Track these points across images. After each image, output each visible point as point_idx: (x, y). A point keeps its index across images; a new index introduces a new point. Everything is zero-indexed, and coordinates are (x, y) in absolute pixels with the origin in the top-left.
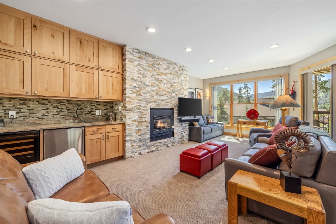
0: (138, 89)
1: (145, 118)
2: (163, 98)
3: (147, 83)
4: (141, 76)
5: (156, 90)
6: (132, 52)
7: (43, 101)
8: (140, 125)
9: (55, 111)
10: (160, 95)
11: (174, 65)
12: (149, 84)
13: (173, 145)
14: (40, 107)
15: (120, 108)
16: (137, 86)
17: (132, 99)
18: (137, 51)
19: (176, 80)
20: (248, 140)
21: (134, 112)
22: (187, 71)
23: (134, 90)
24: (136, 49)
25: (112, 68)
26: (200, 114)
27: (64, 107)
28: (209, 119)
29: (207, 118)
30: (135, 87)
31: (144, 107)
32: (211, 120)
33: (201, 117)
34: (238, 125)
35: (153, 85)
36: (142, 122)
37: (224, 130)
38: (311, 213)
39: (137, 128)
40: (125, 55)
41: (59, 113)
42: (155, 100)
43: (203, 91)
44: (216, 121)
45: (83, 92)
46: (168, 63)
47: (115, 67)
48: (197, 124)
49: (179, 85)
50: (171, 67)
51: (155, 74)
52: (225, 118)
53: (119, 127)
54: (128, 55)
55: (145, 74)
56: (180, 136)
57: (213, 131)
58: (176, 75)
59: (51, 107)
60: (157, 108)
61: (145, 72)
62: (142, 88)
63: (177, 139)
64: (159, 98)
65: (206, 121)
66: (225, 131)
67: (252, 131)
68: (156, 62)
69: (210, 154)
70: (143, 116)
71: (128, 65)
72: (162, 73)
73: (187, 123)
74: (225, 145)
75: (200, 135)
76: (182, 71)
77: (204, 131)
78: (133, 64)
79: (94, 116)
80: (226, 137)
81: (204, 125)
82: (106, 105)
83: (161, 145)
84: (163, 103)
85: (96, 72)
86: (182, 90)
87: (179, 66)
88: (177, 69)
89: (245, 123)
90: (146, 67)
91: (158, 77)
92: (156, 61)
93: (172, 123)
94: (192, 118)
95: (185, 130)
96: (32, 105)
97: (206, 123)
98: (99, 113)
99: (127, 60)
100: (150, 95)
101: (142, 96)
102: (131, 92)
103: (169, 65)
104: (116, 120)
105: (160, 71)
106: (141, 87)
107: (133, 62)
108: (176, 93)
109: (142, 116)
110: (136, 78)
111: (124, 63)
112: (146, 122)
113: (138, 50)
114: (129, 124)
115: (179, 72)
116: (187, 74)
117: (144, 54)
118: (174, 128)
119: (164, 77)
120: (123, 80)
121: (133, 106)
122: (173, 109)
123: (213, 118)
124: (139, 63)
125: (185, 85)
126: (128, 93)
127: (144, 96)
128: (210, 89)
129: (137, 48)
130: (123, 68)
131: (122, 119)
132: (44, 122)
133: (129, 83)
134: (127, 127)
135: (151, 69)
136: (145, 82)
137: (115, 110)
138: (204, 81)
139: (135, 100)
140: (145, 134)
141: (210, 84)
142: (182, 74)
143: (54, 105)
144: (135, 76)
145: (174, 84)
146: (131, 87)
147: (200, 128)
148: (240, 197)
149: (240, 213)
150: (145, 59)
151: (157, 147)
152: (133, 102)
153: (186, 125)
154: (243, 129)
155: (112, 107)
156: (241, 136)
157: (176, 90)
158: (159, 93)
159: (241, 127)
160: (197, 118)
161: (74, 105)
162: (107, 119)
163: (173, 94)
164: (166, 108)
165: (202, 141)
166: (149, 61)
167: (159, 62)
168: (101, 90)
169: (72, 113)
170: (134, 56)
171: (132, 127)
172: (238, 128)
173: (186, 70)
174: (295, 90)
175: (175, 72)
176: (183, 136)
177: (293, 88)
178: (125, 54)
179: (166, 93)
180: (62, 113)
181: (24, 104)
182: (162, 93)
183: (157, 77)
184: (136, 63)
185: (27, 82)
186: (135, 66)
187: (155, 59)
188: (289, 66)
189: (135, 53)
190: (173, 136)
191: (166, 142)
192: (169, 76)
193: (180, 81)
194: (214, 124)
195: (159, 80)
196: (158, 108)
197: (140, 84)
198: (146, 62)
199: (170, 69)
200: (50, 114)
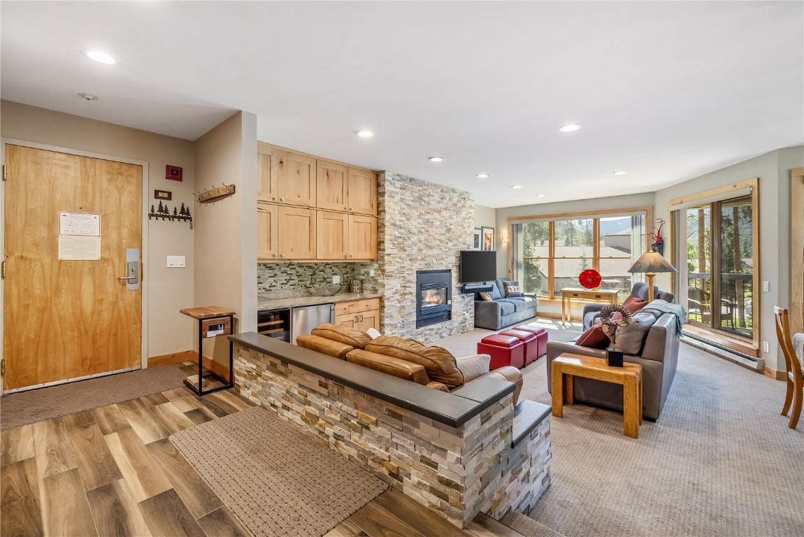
0: (400, 240)
1: (410, 287)
2: (435, 252)
3: (414, 230)
4: (404, 219)
5: (426, 240)
6: (392, 182)
8: (403, 299)
9: (283, 278)
10: (431, 248)
11: (452, 193)
12: (415, 231)
13: (450, 335)
15: (372, 273)
16: (400, 235)
17: (392, 258)
18: (399, 179)
19: (455, 219)
20: (581, 325)
21: (395, 278)
22: (473, 200)
23: (396, 242)
24: (398, 175)
25: (365, 210)
26: (492, 277)
27: (294, 272)
28: (508, 287)
29: (505, 285)
30: (396, 238)
31: (408, 270)
32: (513, 289)
33: (493, 283)
34: (563, 299)
35: (420, 232)
36: (406, 294)
37: (538, 307)
38: (626, 379)
39: (399, 305)
40: (381, 187)
41: (288, 281)
42: (423, 256)
43: (496, 231)
44: (522, 292)
46: (442, 191)
47: (368, 207)
48: (488, 298)
49: (459, 228)
50: (447, 196)
51: (423, 212)
52: (534, 280)
53: (375, 304)
54: (388, 187)
55: (409, 215)
56: (460, 319)
57: (517, 310)
58: (455, 211)
59: (279, 273)
60: (425, 270)
61: (409, 210)
62: (406, 238)
63: (456, 325)
64: (429, 253)
65: (502, 290)
66: (540, 309)
67: (588, 309)
68: (425, 192)
69: (521, 343)
70: (407, 285)
71: (388, 203)
72: (434, 210)
73: (471, 296)
74: (543, 330)
75: (496, 316)
76: (463, 202)
77: (502, 310)
78: (394, 200)
79: (329, 284)
80: (539, 320)
81: (499, 299)
82: (346, 267)
83: (433, 333)
84: (435, 262)
85: (345, 217)
86: (463, 236)
87: (459, 193)
88: (455, 200)
89: (576, 295)
90: (411, 203)
91: (428, 216)
92: (425, 190)
93: (448, 296)
94: (480, 285)
95: (469, 307)
97: (504, 294)
98: (336, 280)
99: (386, 195)
100: (416, 248)
101: (405, 251)
102: (392, 246)
103: (444, 194)
104: (362, 292)
105: (430, 207)
106: (404, 236)
107: (394, 197)
108: (455, 241)
110: (398, 223)
111: (380, 199)
112: (411, 293)
113: (400, 176)
114: (389, 299)
115: (459, 205)
116: (471, 207)
117: (408, 181)
118: (451, 305)
119: (437, 215)
120: (378, 228)
121: (394, 268)
122: (450, 271)
123: (516, 284)
124: (402, 196)
125: (469, 227)
126: (388, 247)
127: (409, 250)
128: (509, 228)
129: (400, 173)
130: (378, 207)
131: (377, 290)
132: (271, 295)
133: (389, 232)
134: (386, 303)
135: (418, 204)
136: (410, 227)
137: (360, 274)
138: (498, 212)
139: (396, 258)
140: (410, 314)
141: (509, 219)
142: (463, 206)
143: (283, 269)
144: (397, 220)
145: (451, 227)
146: (391, 237)
147: (496, 304)
148: (565, 376)
149: (565, 402)
150: (409, 190)
151: (427, 337)
152: (394, 263)
153: (470, 299)
154: (573, 306)
155: (353, 270)
156: (569, 319)
157: (454, 237)
158: (430, 244)
159: (569, 303)
160: (489, 284)
161: (306, 269)
162: (349, 290)
163: (450, 244)
164: (440, 269)
165: (500, 327)
166: (415, 192)
167: (429, 190)
169: (303, 281)
170: (395, 187)
171: (393, 303)
172: (563, 303)
173: (470, 200)
174: (663, 238)
175: (453, 204)
176: (466, 319)
177: (659, 234)
178: (383, 185)
179: (439, 243)
180: (291, 282)
182: (433, 244)
183: (426, 217)
184: (397, 198)
185: (275, 242)
186: (396, 203)
187: (424, 187)
188: (653, 193)
189: (397, 182)
190: (449, 318)
191: (439, 329)
192: (444, 213)
193: (460, 220)
194: (518, 296)
195: (429, 222)
196: (428, 269)
197: (403, 231)
198: (411, 194)
199: (445, 200)
200: (278, 284)
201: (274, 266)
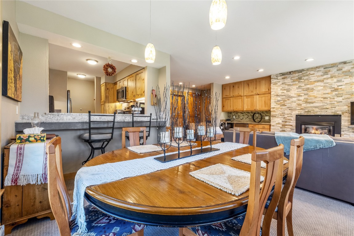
0: (282, 101)
1: (290, 122)
3: (293, 95)
4: (285, 92)
5: (305, 99)
6: (276, 78)
7: (242, 112)
8: (283, 127)
9: (246, 116)
10: (311, 103)
11: (341, 65)
12: (295, 96)
14: (242, 115)
16: (281, 99)
17: (276, 109)
21: (278, 117)
23: (278, 103)
24: (280, 74)
25: (265, 92)
27: (249, 115)
30: (278, 101)
31: (287, 114)
36: (286, 125)
39: (281, 129)
41: (248, 117)
42: (302, 108)
45: (249, 108)
55: (289, 89)
59: (245, 115)
60: (306, 114)
61: (289, 87)
62: (286, 100)
64: (309, 106)
68: (304, 74)
70: (288, 121)
72: (315, 81)
78: (277, 85)
79: (264, 119)
84: (317, 110)
85: (255, 96)
90: (290, 83)
91: (308, 86)
96: (239, 114)
98: (267, 118)
99: (272, 85)
100: (296, 104)
101: (286, 106)
102: (276, 104)
103: (328, 70)
104: (264, 122)
105: (310, 81)
109: (286, 121)
112: (292, 125)
113: (281, 73)
114: (274, 126)
117: (288, 74)
119: (318, 84)
121: (277, 113)
124: (283, 82)
126: (273, 105)
127: (289, 105)
132: (242, 121)
133: (274, 99)
134: (272, 127)
135: (297, 82)
136: (289, 94)
139: (278, 109)
143: (246, 114)
144: (279, 93)
145: (339, 87)
146: (275, 101)
150: (289, 78)
152: (277, 111)
158: (310, 101)
166: (294, 77)
167: (309, 73)
168: (258, 105)
171: (276, 128)
178: (271, 81)
179: (322, 99)
180: (249, 118)
181: (237, 114)
183: (306, 87)
184: (280, 83)
185: (232, 107)
186: (279, 86)
187: (303, 72)
189: (279, 77)
192: (328, 81)
195: (309, 89)
196: (308, 114)
197: (284, 97)
198: (291, 79)
199: (329, 73)
200: (244, 118)
201: (243, 113)
